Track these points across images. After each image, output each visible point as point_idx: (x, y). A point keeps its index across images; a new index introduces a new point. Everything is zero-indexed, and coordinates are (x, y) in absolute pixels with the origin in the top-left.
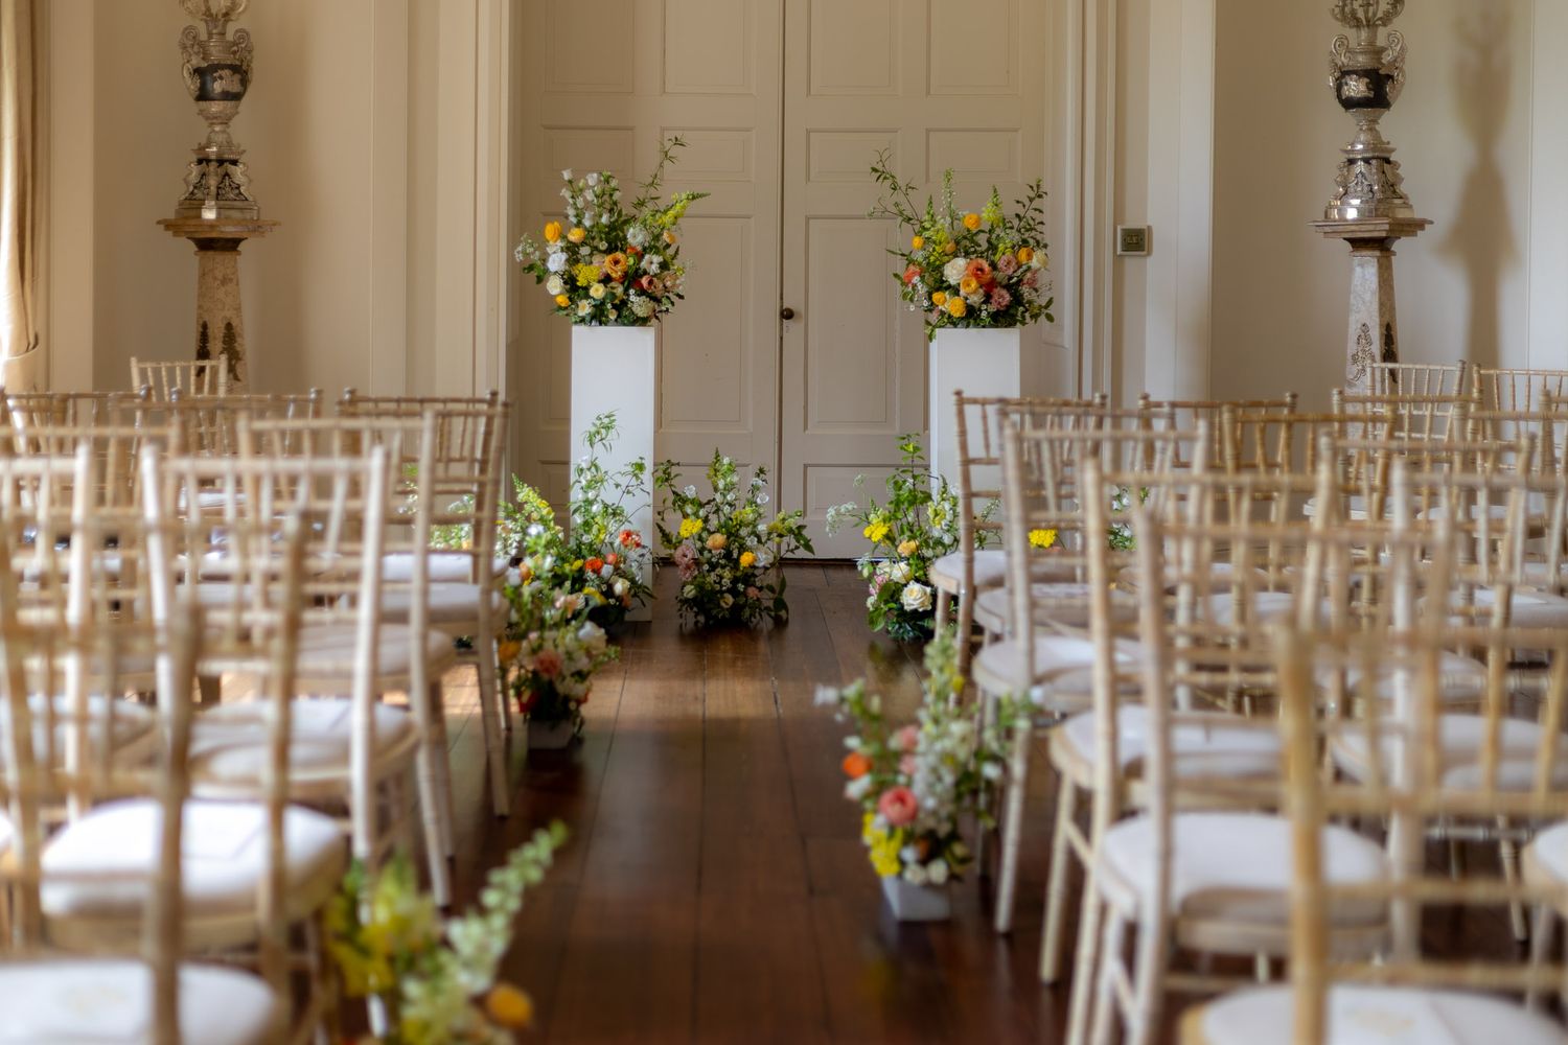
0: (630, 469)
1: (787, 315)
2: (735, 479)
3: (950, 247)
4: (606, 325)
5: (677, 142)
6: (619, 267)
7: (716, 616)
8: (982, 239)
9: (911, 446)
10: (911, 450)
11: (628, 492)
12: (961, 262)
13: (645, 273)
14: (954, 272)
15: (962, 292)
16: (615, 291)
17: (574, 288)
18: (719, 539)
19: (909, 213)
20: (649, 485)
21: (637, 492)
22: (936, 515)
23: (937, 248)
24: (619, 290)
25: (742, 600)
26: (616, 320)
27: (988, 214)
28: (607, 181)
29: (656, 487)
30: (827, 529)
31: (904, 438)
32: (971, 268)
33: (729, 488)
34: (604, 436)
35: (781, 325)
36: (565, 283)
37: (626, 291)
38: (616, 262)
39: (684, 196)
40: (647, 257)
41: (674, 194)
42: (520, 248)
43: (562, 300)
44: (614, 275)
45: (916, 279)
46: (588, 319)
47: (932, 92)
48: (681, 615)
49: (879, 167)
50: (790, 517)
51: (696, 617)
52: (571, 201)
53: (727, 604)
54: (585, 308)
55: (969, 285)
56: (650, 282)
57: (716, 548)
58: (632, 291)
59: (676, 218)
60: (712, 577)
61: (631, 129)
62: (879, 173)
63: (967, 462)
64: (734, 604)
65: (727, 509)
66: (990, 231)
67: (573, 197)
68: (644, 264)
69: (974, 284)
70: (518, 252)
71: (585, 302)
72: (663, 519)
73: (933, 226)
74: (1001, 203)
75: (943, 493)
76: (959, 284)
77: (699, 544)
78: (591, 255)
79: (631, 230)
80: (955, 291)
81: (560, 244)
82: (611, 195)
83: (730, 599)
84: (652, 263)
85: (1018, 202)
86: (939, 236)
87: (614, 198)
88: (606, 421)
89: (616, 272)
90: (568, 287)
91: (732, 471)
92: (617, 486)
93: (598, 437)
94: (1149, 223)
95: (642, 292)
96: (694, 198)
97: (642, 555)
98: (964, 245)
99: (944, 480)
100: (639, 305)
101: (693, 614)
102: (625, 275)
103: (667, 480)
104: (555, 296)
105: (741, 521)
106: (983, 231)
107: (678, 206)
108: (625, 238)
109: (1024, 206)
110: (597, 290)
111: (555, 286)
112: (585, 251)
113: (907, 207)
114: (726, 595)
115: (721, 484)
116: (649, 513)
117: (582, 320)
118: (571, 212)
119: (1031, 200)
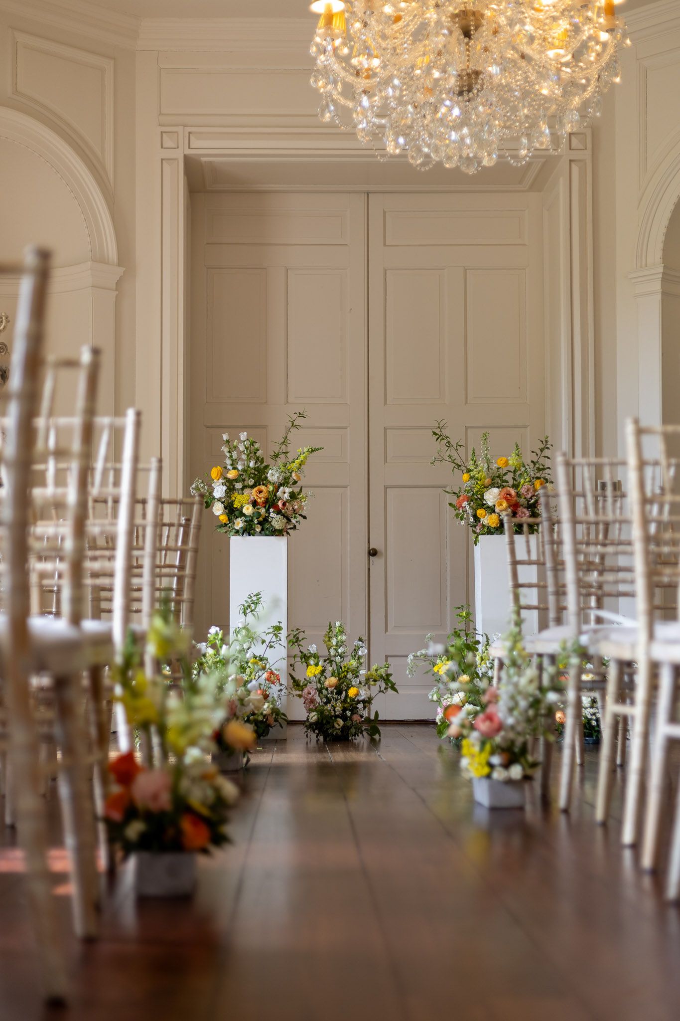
0: (271, 630)
1: (373, 553)
2: (344, 638)
3: (487, 481)
4: (253, 535)
5: (300, 415)
6: (262, 495)
7: (332, 734)
8: (509, 477)
9: (464, 613)
10: (465, 615)
11: (271, 647)
12: (495, 491)
13: (280, 499)
14: (491, 497)
15: (497, 510)
16: (259, 511)
17: (232, 511)
18: (333, 680)
19: (458, 461)
20: (284, 642)
21: (277, 646)
22: (482, 659)
23: (479, 482)
24: (263, 511)
25: (349, 723)
26: (260, 532)
27: (513, 461)
28: (252, 444)
29: (289, 646)
30: (407, 672)
31: (459, 608)
32: (503, 493)
33: (340, 644)
34: (253, 608)
35: (369, 560)
36: (226, 508)
37: (268, 511)
38: (260, 492)
39: (306, 450)
40: (281, 489)
41: (298, 449)
42: (194, 486)
43: (224, 518)
44: (259, 500)
45: (465, 504)
46: (241, 531)
47: (468, 402)
48: (307, 736)
49: (438, 431)
50: (381, 668)
51: (317, 737)
52: (228, 454)
53: (339, 725)
54: (239, 524)
55: (501, 505)
56: (284, 504)
57: (331, 687)
58: (272, 510)
59: (300, 465)
60: (329, 707)
61: (265, 427)
62: (439, 437)
63: (515, 563)
64: (344, 726)
65: (338, 659)
66: (514, 471)
67: (229, 452)
68: (279, 494)
69: (505, 504)
70: (193, 488)
71: (239, 520)
72: (293, 670)
73: (476, 468)
74: (521, 454)
75: (487, 645)
76: (494, 506)
77: (319, 685)
78: (242, 489)
79: (270, 471)
80: (491, 510)
81: (221, 481)
82: (255, 453)
83: (341, 722)
84: (284, 493)
85: (533, 452)
86: (480, 475)
87: (258, 454)
88: (254, 598)
89: (260, 498)
90: (227, 511)
91: (342, 632)
92: (263, 642)
93: (249, 610)
94: (619, 479)
95: (279, 512)
96: (312, 451)
97: (281, 690)
98: (497, 480)
99: (487, 636)
100: (277, 521)
101: (315, 735)
102: (266, 501)
103: (296, 642)
104: (218, 516)
105: (348, 669)
106: (510, 471)
107: (302, 457)
108: (266, 478)
109: (537, 455)
110: (248, 509)
111: (218, 509)
112: (239, 486)
113: (456, 456)
114: (339, 720)
115: (334, 641)
116: (284, 665)
117: (237, 532)
118: (228, 462)
119: (542, 450)
